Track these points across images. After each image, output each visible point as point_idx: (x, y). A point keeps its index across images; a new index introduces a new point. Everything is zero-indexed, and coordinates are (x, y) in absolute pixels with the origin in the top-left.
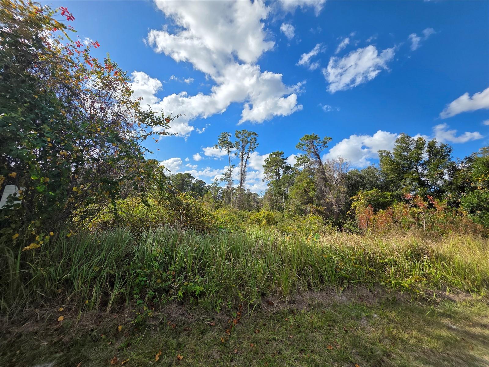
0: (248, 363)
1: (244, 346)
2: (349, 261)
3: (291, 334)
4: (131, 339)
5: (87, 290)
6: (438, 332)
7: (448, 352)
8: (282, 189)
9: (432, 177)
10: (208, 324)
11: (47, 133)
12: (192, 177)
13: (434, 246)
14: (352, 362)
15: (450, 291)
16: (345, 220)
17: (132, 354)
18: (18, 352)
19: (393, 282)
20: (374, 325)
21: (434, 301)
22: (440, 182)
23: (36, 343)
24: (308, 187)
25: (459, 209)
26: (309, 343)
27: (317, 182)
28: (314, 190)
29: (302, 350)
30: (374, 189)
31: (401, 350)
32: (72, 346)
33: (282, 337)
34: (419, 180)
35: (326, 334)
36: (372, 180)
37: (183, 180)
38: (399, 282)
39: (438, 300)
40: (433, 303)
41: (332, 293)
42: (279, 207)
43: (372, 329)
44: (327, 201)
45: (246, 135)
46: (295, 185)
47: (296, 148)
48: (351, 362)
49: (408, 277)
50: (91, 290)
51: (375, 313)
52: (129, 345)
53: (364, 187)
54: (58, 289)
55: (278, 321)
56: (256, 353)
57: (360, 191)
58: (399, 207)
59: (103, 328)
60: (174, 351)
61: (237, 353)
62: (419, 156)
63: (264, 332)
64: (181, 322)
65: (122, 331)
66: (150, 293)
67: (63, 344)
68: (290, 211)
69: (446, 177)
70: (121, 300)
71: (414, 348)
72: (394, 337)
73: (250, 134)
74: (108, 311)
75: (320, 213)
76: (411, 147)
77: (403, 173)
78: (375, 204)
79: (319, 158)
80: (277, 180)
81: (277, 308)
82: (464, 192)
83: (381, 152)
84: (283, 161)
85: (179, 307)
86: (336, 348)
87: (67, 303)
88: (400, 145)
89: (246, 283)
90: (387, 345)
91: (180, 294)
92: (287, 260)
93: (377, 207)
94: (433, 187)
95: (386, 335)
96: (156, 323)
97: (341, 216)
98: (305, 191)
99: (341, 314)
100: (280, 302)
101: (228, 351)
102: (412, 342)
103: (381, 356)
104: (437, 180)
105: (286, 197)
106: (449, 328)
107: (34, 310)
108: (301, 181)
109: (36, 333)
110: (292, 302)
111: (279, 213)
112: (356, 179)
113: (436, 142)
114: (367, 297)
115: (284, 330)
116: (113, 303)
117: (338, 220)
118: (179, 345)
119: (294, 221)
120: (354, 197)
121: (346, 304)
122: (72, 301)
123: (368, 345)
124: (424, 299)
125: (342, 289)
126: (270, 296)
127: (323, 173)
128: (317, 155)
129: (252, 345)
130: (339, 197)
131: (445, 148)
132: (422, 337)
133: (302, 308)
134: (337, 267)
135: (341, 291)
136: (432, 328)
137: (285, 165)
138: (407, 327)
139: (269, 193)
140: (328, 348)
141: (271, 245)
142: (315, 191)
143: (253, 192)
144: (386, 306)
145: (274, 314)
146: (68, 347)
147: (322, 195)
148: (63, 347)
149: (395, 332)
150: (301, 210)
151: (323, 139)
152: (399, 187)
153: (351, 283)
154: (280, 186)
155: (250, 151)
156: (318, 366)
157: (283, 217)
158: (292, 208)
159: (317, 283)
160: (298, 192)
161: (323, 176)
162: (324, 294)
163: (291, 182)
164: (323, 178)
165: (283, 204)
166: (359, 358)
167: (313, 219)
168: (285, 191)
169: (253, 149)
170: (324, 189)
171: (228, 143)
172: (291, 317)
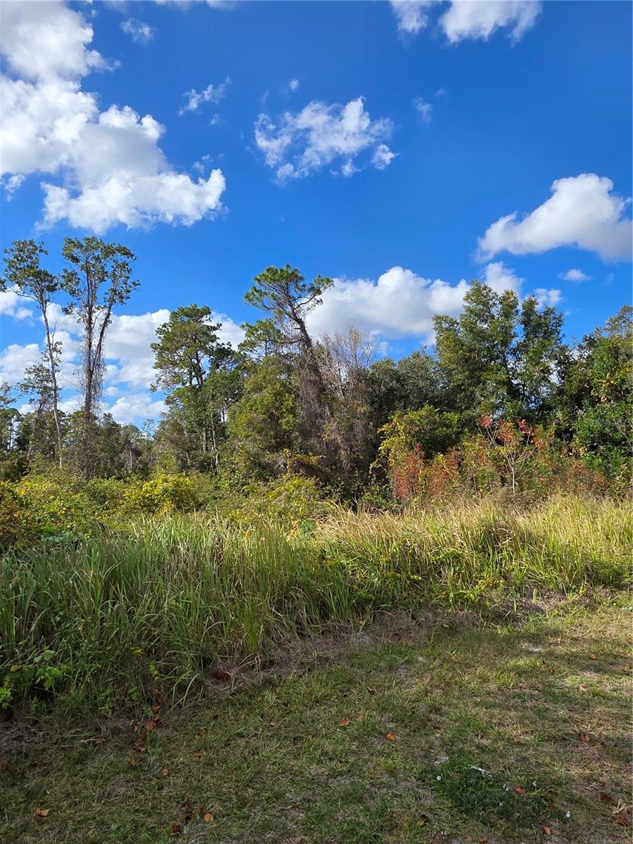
0: (195, 783)
1: (181, 760)
2: (376, 567)
3: (271, 720)
6: (513, 662)
7: (521, 685)
8: (210, 412)
9: (531, 377)
10: (89, 742)
13: (522, 521)
15: (538, 595)
16: (366, 484)
19: (452, 595)
20: (418, 673)
21: (512, 617)
22: (545, 389)
24: (277, 404)
25: (573, 444)
26: (307, 725)
27: (300, 393)
28: (292, 411)
29: (295, 739)
30: (426, 407)
34: (508, 383)
35: (337, 706)
36: (421, 384)
38: (462, 594)
39: (519, 614)
40: (511, 620)
41: (344, 635)
42: (202, 462)
43: (414, 680)
44: (325, 437)
45: (98, 253)
46: (243, 400)
47: (246, 301)
48: (381, 733)
49: (476, 583)
51: (422, 655)
53: (406, 402)
55: (242, 705)
56: (209, 764)
57: (398, 412)
58: (472, 447)
61: (169, 775)
62: (507, 333)
63: (217, 729)
64: (19, 753)
68: (233, 471)
69: (554, 378)
71: (476, 692)
72: (448, 684)
73: (109, 251)
75: (310, 470)
76: (493, 311)
77: (480, 369)
78: (427, 442)
79: (303, 329)
80: (194, 387)
81: (238, 682)
82: (582, 409)
83: (438, 319)
84: (209, 333)
86: (356, 721)
88: (473, 306)
89: (165, 644)
90: (437, 696)
91: (6, 692)
92: (249, 583)
93: (431, 448)
94: (533, 398)
95: (436, 683)
97: (356, 474)
98: (271, 416)
99: (363, 667)
100: (244, 670)
101: (149, 776)
103: (427, 714)
104: (539, 384)
105: (221, 432)
106: (529, 654)
110: (268, 665)
111: (205, 478)
112: (388, 383)
113: (535, 302)
114: (408, 630)
115: (258, 717)
117: (350, 485)
118: (30, 794)
119: (246, 495)
120: (385, 427)
121: (370, 649)
123: (407, 704)
124: (499, 616)
125: (363, 623)
126: (220, 661)
127: (315, 369)
128: (299, 321)
129: (196, 754)
130: (351, 428)
131: (551, 316)
132: (489, 674)
133: (289, 673)
134: (352, 582)
135: (361, 629)
136: (506, 658)
137: (214, 344)
139: (172, 424)
140: (341, 725)
142: (295, 416)
144: (439, 639)
145: (233, 694)
147: (312, 426)
150: (264, 467)
151: (313, 282)
152: (473, 400)
153: (379, 608)
154: (203, 404)
155: (112, 301)
156: (327, 753)
157: (217, 488)
158: (240, 462)
159: (314, 621)
160: (253, 418)
161: (313, 377)
162: (330, 640)
163: (233, 390)
164: (314, 383)
165: (214, 452)
166: (392, 725)
167: (292, 488)
168: (217, 416)
169: (122, 297)
170: (316, 407)
171: (41, 276)
172: (267, 693)
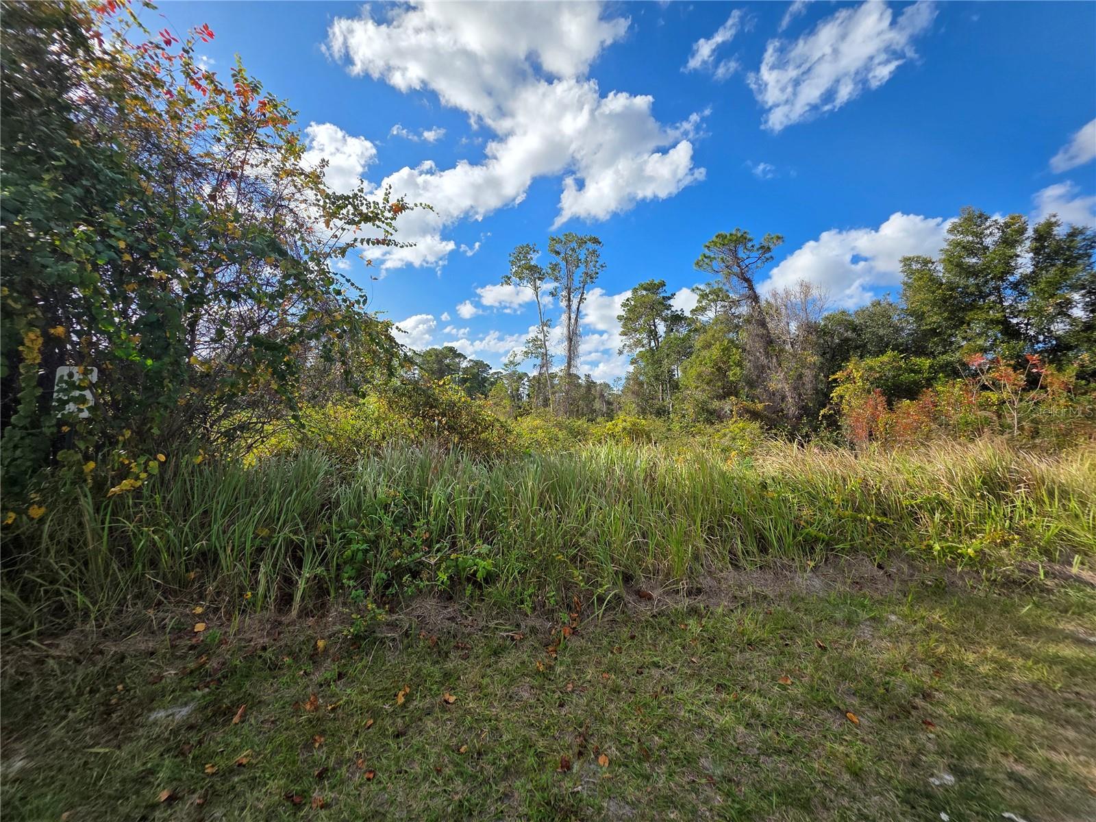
0: (597, 709)
1: (588, 677)
2: (830, 504)
3: (693, 655)
4: (345, 665)
5: (246, 573)
6: (1052, 649)
7: (1077, 689)
8: (665, 368)
9: (1039, 312)
10: (508, 636)
11: (116, 230)
12: (460, 355)
13: (1040, 466)
14: (839, 709)
15: (1082, 563)
16: (815, 430)
17: (349, 691)
18: (120, 687)
19: (937, 547)
20: (889, 635)
21: (1039, 586)
22: (1061, 325)
23: (155, 671)
24: (725, 359)
26: (735, 672)
27: (748, 348)
28: (739, 364)
29: (719, 685)
30: (889, 353)
31: (959, 686)
32: (225, 677)
33: (674, 661)
34: (1005, 323)
35: (775, 655)
36: (881, 332)
37: (440, 362)
38: (952, 547)
39: (1050, 583)
40: (1037, 590)
41: (788, 573)
42: (658, 409)
43: (885, 643)
44: (772, 387)
45: (574, 245)
46: (694, 357)
47: (696, 268)
48: (837, 708)
49: (975, 537)
50: (255, 573)
51: (894, 613)
52: (340, 676)
53: (863, 351)
54: (187, 571)
55: (663, 629)
56: (616, 690)
57: (854, 359)
58: (949, 392)
59: (286, 645)
60: (435, 687)
61: (573, 691)
62: (1008, 264)
63: (632, 651)
64: (449, 633)
65: (326, 649)
66: (379, 576)
67: (208, 674)
68: (684, 416)
69: (1078, 312)
70: (320, 590)
71: (991, 682)
72: (939, 660)
73: (582, 242)
74: (294, 613)
75: (755, 415)
76: (988, 241)
77: (964, 310)
78: (889, 388)
79: (751, 288)
80: (652, 349)
81: (660, 604)
83: (907, 261)
84: (664, 303)
85: (443, 604)
86: (801, 681)
87: (209, 598)
88: (960, 237)
89: (587, 554)
90: (923, 674)
91: (443, 577)
92: (680, 507)
93: (893, 395)
94: (1041, 338)
95: (921, 656)
96: (396, 635)
97: (805, 420)
98: (719, 369)
99: (811, 615)
100: (667, 593)
101: (553, 687)
102: (984, 669)
103: (909, 697)
104: (1052, 319)
105: (675, 386)
106: (1079, 641)
107: (144, 612)
108: (708, 346)
109: (152, 654)
110: (694, 592)
111: (659, 422)
112: (842, 334)
113: (1056, 224)
114: (873, 580)
115: (679, 648)
116: (303, 599)
117: (798, 430)
118: (447, 675)
119: (695, 435)
120: (838, 375)
121: (821, 595)
122: (218, 594)
123: (875, 675)
124: (1014, 582)
125: (812, 564)
126: (643, 579)
127: (763, 324)
128: (747, 280)
129: (604, 675)
130: (800, 376)
131: (1079, 238)
132: (1010, 660)
133: (719, 605)
134: (798, 518)
135: (809, 569)
136: (1036, 641)
137: (669, 312)
138: (973, 639)
139: (634, 379)
140: (780, 682)
141: (642, 477)
142: (742, 368)
143: (598, 382)
144: (919, 599)
145: (654, 616)
146: (219, 679)
147: (758, 377)
148: (208, 679)
149: (942, 649)
150: (711, 412)
151: (762, 241)
152: (951, 344)
153: (833, 550)
154: (659, 362)
155: (585, 283)
156: (759, 716)
157: (669, 430)
158: (690, 409)
159: (751, 554)
160: (703, 372)
161: (762, 331)
162: (769, 576)
163: (684, 350)
164: (762, 336)
165: (668, 402)
166: (856, 702)
167: (738, 430)
168: (670, 372)
169: (592, 278)
170: (764, 360)
171: (533, 269)
172: (692, 622)
